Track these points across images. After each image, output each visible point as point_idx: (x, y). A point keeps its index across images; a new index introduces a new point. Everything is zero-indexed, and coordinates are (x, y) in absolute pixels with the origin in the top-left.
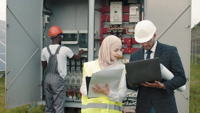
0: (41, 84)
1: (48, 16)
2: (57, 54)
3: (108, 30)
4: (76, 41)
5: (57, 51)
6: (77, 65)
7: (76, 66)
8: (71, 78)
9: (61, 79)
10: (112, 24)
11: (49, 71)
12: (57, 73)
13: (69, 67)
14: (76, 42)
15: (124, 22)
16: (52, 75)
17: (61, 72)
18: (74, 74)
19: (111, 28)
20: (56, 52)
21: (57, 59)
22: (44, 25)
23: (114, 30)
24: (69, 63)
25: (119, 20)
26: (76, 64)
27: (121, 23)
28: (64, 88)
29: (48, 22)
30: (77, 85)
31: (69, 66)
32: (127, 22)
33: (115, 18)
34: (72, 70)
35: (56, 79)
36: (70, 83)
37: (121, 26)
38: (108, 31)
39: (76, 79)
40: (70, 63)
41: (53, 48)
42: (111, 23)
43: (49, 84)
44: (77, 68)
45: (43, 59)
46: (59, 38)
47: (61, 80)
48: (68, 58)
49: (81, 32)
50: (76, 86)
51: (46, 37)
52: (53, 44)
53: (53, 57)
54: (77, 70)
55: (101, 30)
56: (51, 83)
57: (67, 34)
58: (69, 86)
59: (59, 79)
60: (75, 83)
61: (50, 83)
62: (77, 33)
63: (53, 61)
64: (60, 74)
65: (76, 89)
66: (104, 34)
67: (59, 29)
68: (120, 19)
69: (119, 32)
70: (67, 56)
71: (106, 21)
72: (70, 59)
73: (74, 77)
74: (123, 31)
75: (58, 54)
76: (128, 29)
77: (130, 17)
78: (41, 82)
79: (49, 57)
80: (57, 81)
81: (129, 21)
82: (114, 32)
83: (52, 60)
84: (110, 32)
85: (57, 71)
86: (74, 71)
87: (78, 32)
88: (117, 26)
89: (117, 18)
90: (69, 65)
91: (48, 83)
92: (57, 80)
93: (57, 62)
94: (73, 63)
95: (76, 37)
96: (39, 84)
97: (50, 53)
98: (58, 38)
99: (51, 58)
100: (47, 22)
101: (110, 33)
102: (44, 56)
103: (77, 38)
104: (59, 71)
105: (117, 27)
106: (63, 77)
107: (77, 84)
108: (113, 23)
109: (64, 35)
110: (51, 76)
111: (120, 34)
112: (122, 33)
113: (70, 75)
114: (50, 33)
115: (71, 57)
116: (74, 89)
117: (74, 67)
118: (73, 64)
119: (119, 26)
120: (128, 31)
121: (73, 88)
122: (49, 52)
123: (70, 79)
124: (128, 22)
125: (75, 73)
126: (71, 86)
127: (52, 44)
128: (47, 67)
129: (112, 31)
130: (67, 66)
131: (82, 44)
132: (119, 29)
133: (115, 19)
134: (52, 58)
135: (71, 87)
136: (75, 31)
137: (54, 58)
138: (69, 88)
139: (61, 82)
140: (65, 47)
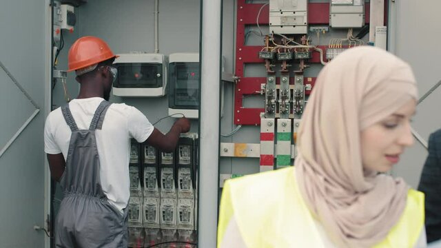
0: (46, 226)
1: (71, 9)
2: (97, 131)
3: (263, 53)
4: (159, 87)
5: (98, 121)
6: (163, 163)
7: (159, 166)
8: (143, 206)
9: (113, 215)
10: (275, 32)
11: (70, 187)
12: (97, 192)
13: (135, 170)
14: (158, 92)
15: (312, 28)
16: (81, 201)
17: (110, 188)
18: (152, 192)
19: (271, 44)
20: (93, 121)
21: (96, 146)
22: (57, 36)
23: (282, 50)
24: (137, 157)
25: (299, 21)
26: (159, 159)
27: (303, 30)
28: (121, 242)
29: (69, 28)
30: (164, 227)
31: (138, 168)
32: (320, 28)
33: (284, 14)
34: (145, 177)
35: (96, 213)
36: (140, 220)
37: (303, 39)
38: (264, 56)
39: (159, 207)
40: (141, 158)
41: (84, 109)
42: (271, 29)
43: (69, 230)
44: (162, 174)
45: (50, 149)
46: (104, 75)
47: (110, 218)
48: (133, 141)
49: (175, 58)
50: (161, 230)
51: (64, 74)
52: (82, 95)
53: (83, 141)
54: (162, 178)
55: (238, 54)
56: (79, 229)
57: (131, 65)
58: (138, 229)
59: (103, 215)
60: (157, 221)
61: (74, 228)
62: (160, 61)
63: (85, 153)
64: (110, 196)
65: (159, 238)
66: (247, 64)
67: (105, 47)
68: (303, 17)
69: (300, 57)
70: (130, 135)
71: (255, 25)
72: (141, 144)
73: (154, 202)
74: (310, 53)
75: (101, 128)
76: (325, 49)
77: (333, 9)
78: (46, 218)
79: (69, 139)
80: (96, 221)
81: (327, 24)
82: (282, 58)
83: (81, 150)
84: (268, 57)
85: (99, 186)
86: (151, 182)
87: (167, 59)
88: (291, 40)
89: (291, 14)
90: (135, 161)
91: (66, 228)
92: (98, 218)
93: (96, 157)
94: (150, 157)
95: (159, 75)
96: (38, 227)
97: (73, 126)
98: (99, 76)
99: (76, 142)
100: (65, 26)
101: (269, 60)
102: (53, 138)
103: (161, 76)
104: (104, 188)
105: (290, 43)
106: (120, 208)
107: (163, 222)
108: (279, 31)
109: (121, 67)
110: (77, 203)
111: (302, 66)
112: (306, 61)
113: (140, 194)
114: (72, 58)
115: (143, 137)
116: (153, 239)
117: (153, 170)
118: (151, 160)
119: (297, 37)
120: (325, 56)
121: (149, 236)
122: (68, 123)
123: (140, 207)
124: (326, 28)
125: (156, 189)
126: (144, 228)
127: (79, 98)
128: (65, 173)
129: (276, 55)
130: (131, 165)
131: (179, 97)
132: (297, 49)
133: (285, 17)
134: (80, 144)
135: (144, 233)
136: (155, 55)
137: (87, 142)
138: (138, 234)
139: (111, 223)
140: (123, 106)
